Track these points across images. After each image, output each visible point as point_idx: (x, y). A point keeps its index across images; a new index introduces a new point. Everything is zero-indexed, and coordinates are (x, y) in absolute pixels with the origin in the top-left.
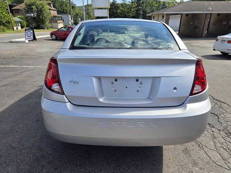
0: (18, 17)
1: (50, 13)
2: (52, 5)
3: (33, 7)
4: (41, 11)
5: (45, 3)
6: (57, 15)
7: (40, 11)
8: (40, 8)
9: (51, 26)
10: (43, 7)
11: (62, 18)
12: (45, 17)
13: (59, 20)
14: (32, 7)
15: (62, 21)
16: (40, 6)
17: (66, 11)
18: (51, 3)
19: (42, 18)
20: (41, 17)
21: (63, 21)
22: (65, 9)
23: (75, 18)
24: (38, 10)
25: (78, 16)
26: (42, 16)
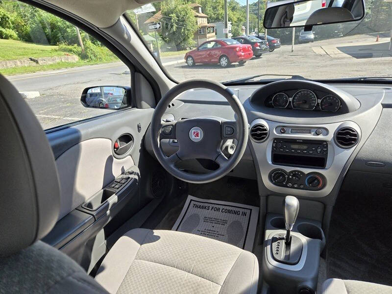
0: (150, 35)
1: (197, 22)
2: (200, 9)
3: (173, 16)
4: (184, 21)
5: (189, 7)
6: (206, 24)
7: (181, 22)
8: (181, 16)
9: (196, 44)
10: (187, 14)
11: (214, 28)
12: (188, 30)
13: (209, 33)
14: (171, 15)
15: (214, 34)
16: (182, 13)
17: (222, 17)
18: (199, 7)
19: (184, 33)
20: (183, 31)
21: (216, 34)
22: (220, 13)
23: (236, 27)
24: (178, 20)
25: (242, 23)
26: (184, 29)
